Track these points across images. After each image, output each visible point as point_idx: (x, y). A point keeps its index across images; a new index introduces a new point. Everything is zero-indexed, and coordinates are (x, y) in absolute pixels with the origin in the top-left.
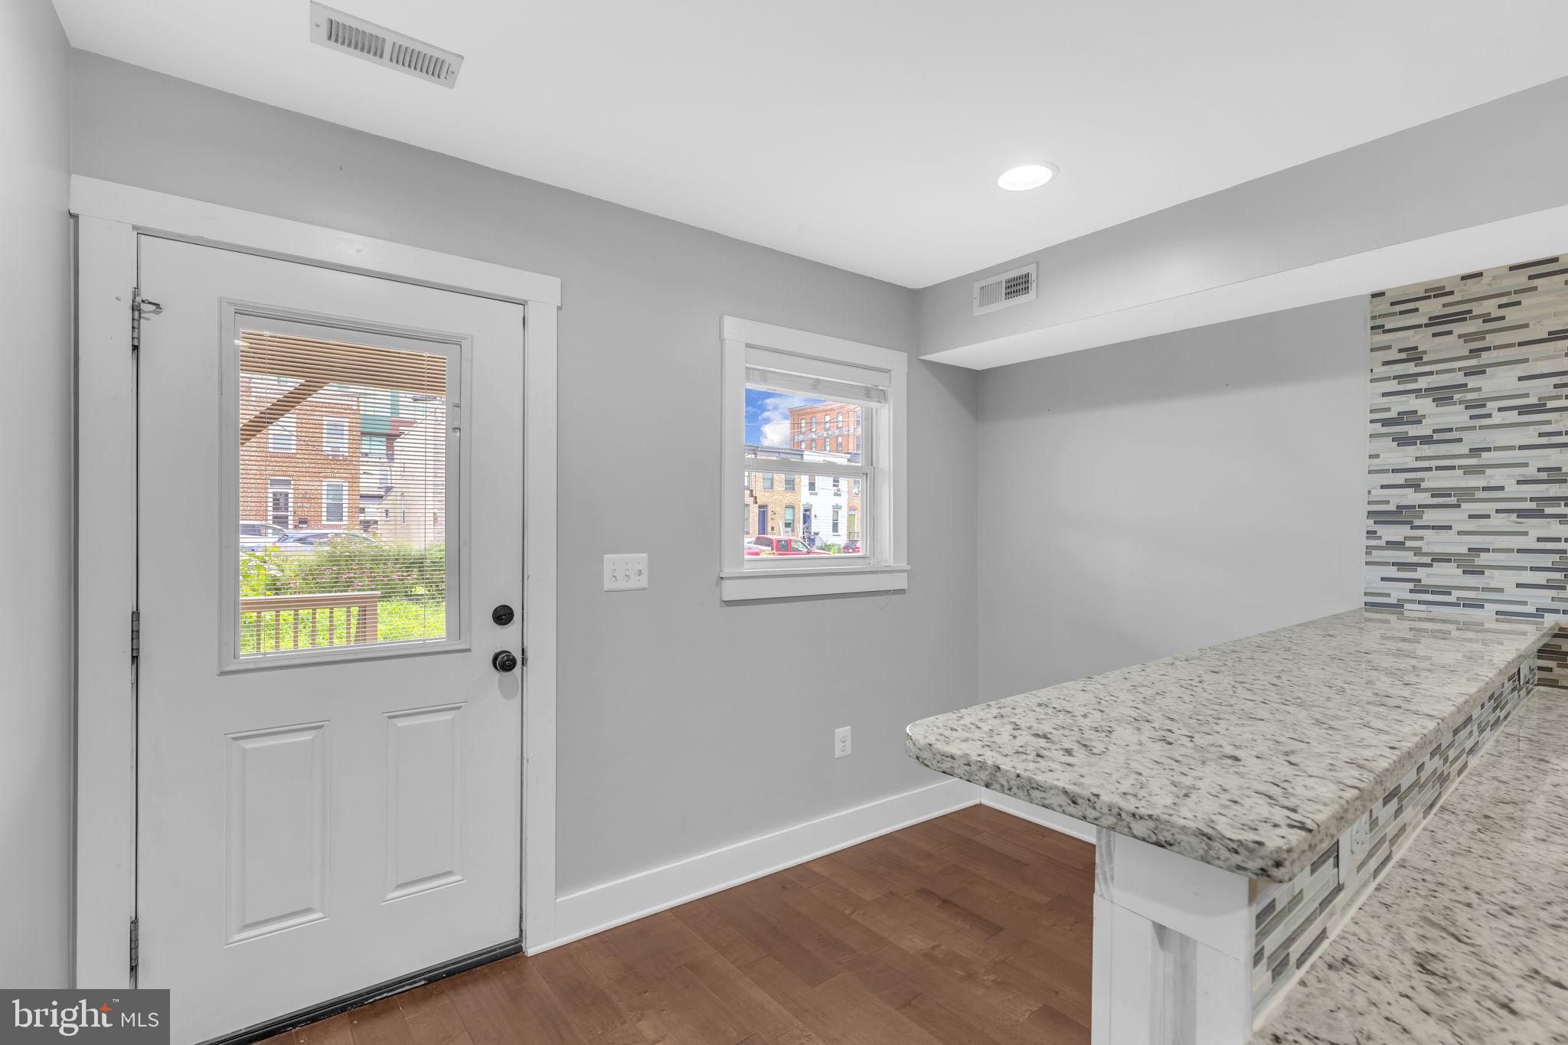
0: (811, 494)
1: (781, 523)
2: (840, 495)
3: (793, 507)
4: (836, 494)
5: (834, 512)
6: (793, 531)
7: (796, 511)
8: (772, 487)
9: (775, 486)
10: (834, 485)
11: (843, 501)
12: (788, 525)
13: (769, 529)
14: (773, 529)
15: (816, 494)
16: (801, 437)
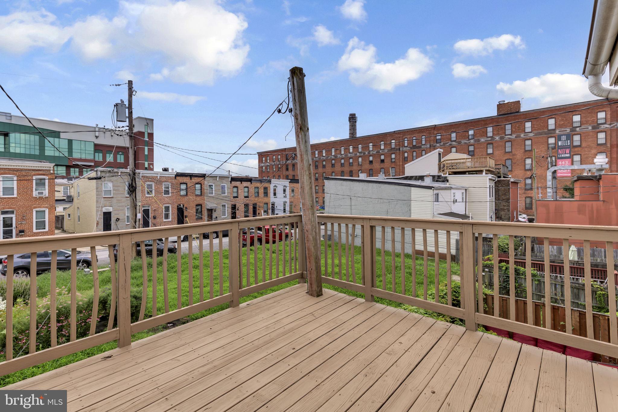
0: (274, 197)
1: (262, 211)
2: (286, 197)
3: (267, 204)
4: (285, 197)
5: (284, 204)
6: (267, 214)
7: (268, 205)
8: (258, 196)
9: (259, 195)
10: (284, 193)
11: (288, 200)
12: (265, 211)
13: (257, 214)
14: (259, 214)
15: (276, 197)
16: (263, 165)
